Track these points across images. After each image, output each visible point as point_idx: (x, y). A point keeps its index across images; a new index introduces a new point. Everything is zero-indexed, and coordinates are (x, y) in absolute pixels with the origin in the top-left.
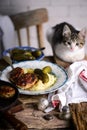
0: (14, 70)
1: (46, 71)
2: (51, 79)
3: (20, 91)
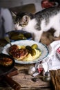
0: (12, 46)
2: (38, 53)
3: (16, 61)
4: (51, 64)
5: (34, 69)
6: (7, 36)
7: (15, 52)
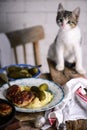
0: (11, 87)
1: (43, 89)
2: (48, 97)
3: (17, 109)
4: (68, 112)
5: (43, 120)
6: (5, 72)
7: (15, 96)
